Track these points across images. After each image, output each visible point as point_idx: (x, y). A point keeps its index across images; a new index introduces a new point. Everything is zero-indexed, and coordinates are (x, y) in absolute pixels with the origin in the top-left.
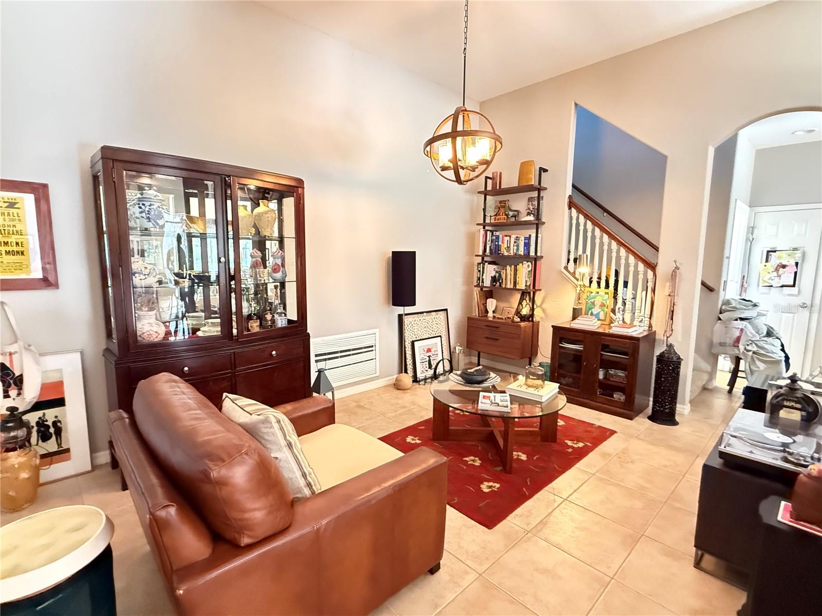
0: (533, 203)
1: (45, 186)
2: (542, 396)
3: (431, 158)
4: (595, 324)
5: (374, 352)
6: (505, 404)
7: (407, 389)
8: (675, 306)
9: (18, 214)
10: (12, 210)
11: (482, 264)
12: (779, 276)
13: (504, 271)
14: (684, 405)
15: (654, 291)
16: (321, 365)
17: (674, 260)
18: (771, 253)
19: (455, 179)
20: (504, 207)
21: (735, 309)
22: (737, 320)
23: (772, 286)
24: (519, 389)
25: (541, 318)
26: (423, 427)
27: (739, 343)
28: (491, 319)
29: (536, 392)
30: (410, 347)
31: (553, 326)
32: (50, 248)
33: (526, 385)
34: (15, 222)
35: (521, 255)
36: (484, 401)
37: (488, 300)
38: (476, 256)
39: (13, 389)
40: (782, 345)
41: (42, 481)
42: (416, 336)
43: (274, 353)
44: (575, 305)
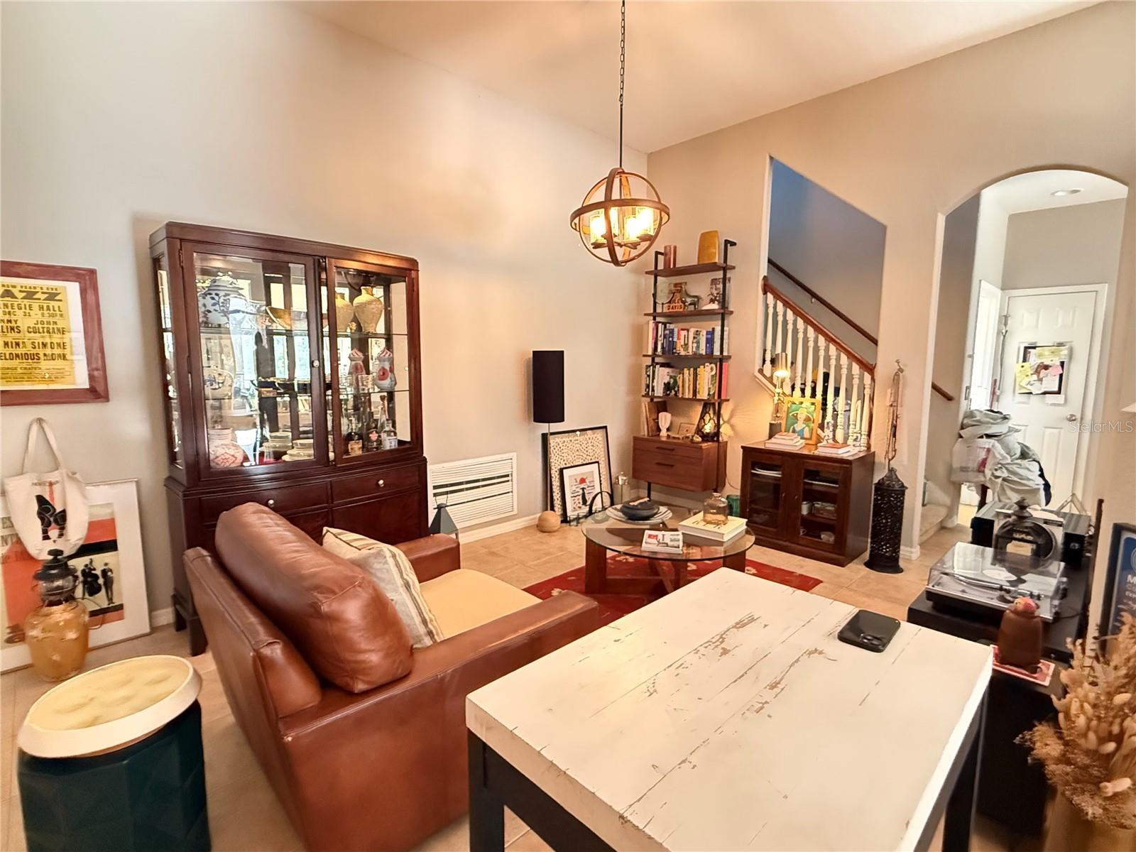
0: (718, 286)
1: (92, 272)
2: (723, 534)
3: (580, 231)
4: (796, 444)
5: (510, 482)
6: (676, 544)
7: (555, 531)
8: (898, 420)
9: (59, 307)
10: (52, 303)
11: (651, 367)
12: (1040, 380)
13: (681, 375)
14: (911, 547)
15: (872, 399)
16: (442, 500)
17: (896, 359)
18: (1030, 350)
19: (610, 260)
20: (680, 291)
21: (980, 423)
22: (982, 437)
23: (1031, 393)
24: (695, 525)
25: (730, 437)
26: (573, 578)
27: (984, 467)
28: (664, 439)
29: (716, 530)
30: (558, 477)
31: (742, 447)
32: (99, 350)
33: (704, 520)
34: (57, 318)
35: (702, 355)
36: (650, 540)
37: (660, 414)
38: (644, 356)
39: (54, 528)
40: (1041, 470)
41: (91, 644)
42: (565, 462)
43: (381, 482)
44: (772, 420)
